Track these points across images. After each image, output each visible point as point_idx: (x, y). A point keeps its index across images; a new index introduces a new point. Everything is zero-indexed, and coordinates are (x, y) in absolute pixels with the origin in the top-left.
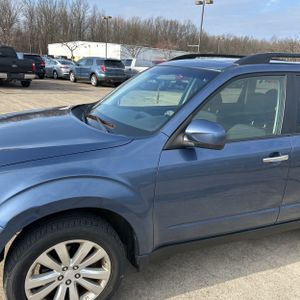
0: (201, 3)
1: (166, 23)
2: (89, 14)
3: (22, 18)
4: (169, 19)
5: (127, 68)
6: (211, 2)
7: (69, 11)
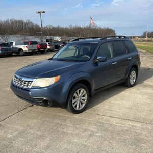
0: (39, 13)
5: (12, 46)
6: (44, 12)
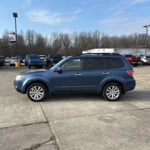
0: (146, 27)
1: (140, 36)
2: (101, 36)
3: (73, 41)
4: (142, 34)
7: (92, 36)
